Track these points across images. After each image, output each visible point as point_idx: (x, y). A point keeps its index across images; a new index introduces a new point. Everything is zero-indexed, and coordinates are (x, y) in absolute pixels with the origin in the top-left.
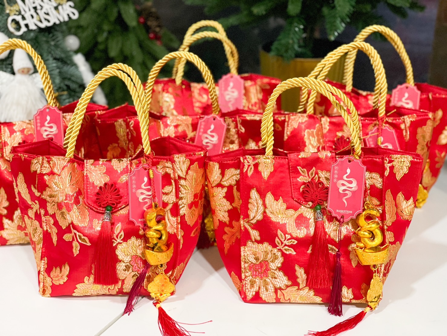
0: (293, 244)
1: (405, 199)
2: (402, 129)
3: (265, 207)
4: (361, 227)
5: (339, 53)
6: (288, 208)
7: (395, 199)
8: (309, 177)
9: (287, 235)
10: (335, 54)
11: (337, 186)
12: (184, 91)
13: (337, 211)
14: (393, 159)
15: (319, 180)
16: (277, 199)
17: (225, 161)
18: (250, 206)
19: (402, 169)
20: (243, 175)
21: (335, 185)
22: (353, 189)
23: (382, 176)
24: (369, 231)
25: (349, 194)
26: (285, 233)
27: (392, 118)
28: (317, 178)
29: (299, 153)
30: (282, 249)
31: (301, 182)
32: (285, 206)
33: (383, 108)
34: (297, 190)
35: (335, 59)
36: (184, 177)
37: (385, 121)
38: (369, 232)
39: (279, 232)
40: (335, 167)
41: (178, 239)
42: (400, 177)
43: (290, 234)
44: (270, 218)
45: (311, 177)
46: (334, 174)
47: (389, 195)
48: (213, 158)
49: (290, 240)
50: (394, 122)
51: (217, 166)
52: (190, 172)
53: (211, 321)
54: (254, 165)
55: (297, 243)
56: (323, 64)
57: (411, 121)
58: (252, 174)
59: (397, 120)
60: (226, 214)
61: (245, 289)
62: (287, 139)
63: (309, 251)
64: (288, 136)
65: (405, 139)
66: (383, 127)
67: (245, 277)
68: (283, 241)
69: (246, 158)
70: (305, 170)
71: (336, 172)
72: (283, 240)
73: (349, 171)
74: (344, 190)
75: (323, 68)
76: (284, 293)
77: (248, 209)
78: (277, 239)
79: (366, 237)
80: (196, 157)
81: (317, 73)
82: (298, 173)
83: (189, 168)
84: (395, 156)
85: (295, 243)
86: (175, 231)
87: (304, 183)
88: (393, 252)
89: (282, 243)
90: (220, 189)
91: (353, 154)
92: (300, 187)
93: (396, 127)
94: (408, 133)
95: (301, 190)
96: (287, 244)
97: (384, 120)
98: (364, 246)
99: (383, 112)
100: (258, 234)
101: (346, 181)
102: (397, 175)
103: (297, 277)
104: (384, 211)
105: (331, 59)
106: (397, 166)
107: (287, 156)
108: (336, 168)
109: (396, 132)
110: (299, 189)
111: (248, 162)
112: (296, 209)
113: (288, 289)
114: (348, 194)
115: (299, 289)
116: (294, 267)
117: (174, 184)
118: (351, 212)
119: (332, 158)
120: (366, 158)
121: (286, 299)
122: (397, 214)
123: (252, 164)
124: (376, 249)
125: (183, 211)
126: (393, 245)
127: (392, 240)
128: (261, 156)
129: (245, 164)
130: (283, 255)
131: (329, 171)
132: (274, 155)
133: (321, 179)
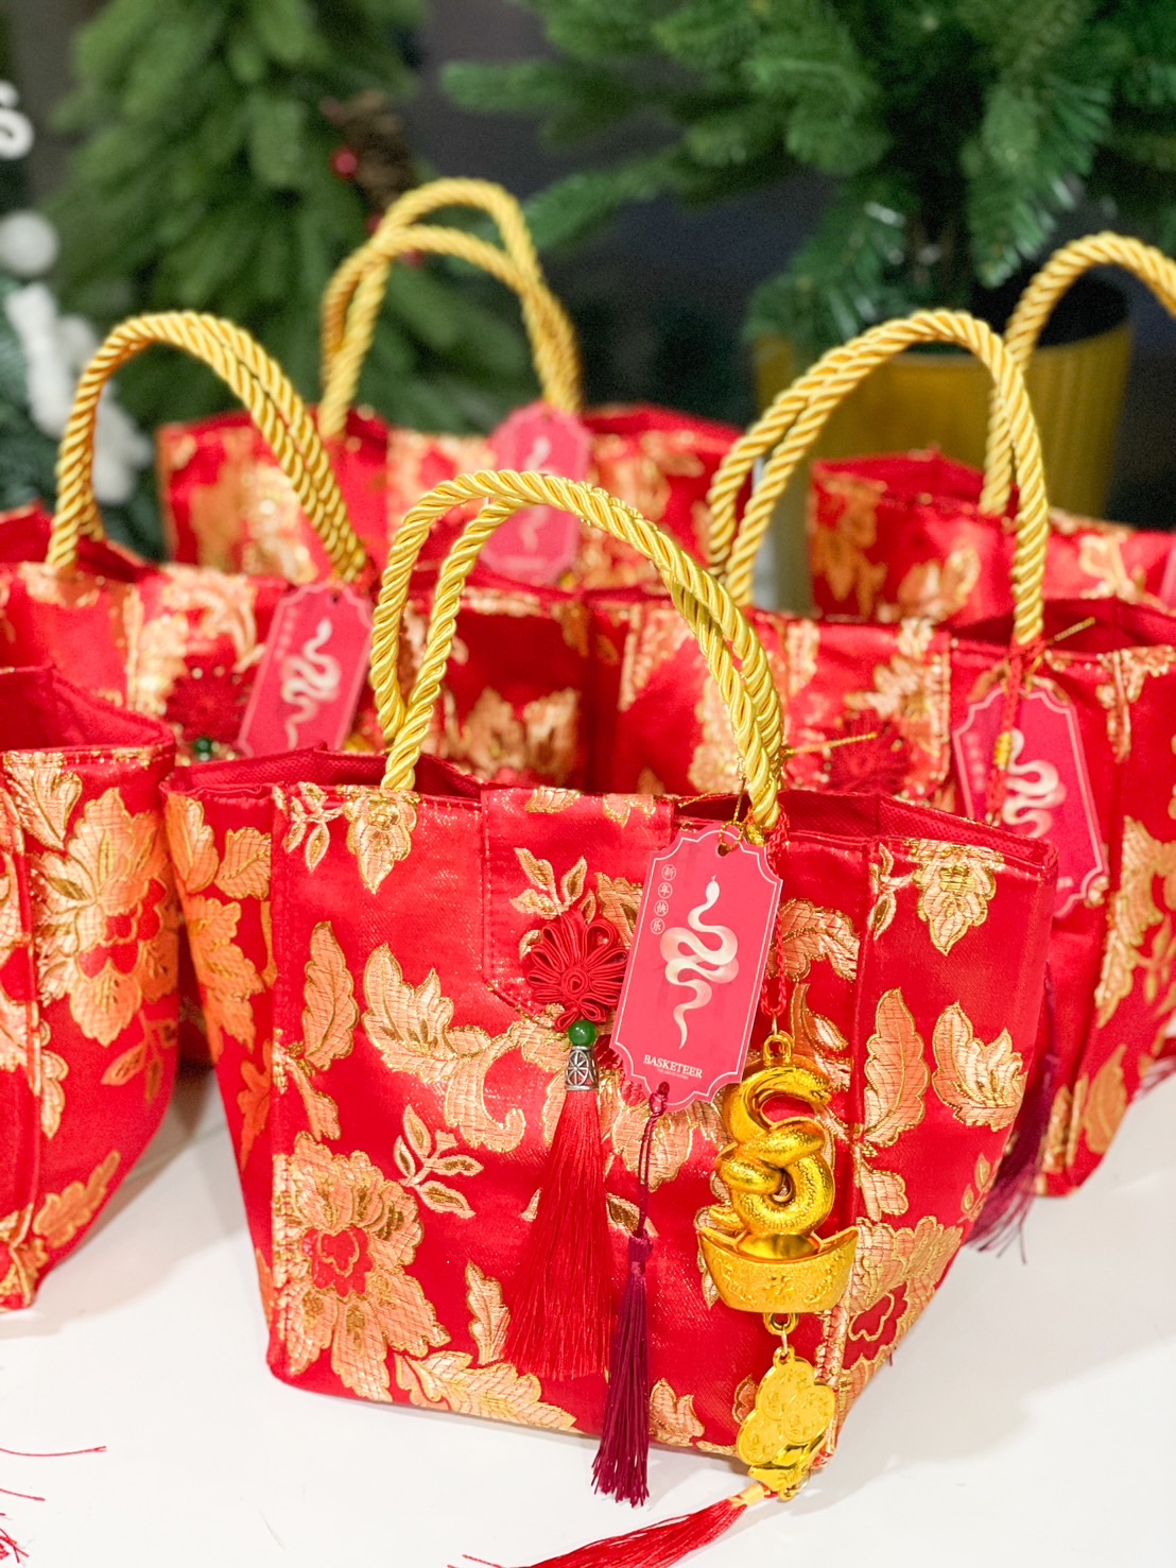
0: (466, 1173)
1: (975, 1036)
2: (1106, 706)
3: (363, 1007)
4: (739, 1143)
5: (863, 355)
6: (459, 1021)
7: (926, 1029)
8: (562, 900)
9: (439, 1135)
10: (849, 358)
11: (660, 954)
12: (352, 462)
13: (647, 1060)
14: (916, 860)
15: (598, 916)
16: (413, 979)
17: (221, 796)
18: (309, 994)
19: (958, 905)
20: (286, 866)
21: (653, 944)
22: (719, 973)
23: (859, 928)
24: (766, 1164)
25: (703, 995)
26: (435, 1124)
27: (1068, 656)
28: (593, 905)
29: (526, 792)
30: (418, 1188)
31: (527, 916)
32: (447, 1010)
33: (1030, 609)
34: (506, 949)
35: (845, 382)
36: (60, 845)
37: (1038, 662)
38: (764, 1169)
39: (411, 1120)
40: (664, 868)
41: (30, 1092)
42: (950, 937)
43: (455, 1132)
44: (381, 1053)
45: (569, 900)
46: (655, 897)
47: (891, 1009)
48: (200, 775)
49: (453, 1159)
50: (1075, 673)
51: (195, 811)
52: (83, 828)
53: (97, 1450)
54: (330, 824)
55: (480, 1175)
56: (798, 399)
57: (1148, 677)
58: (323, 864)
59: (1088, 666)
60: (246, 1011)
61: (286, 1330)
62: (636, 705)
63: (529, 1215)
64: (637, 692)
65: (1115, 749)
66: (1029, 688)
67: (288, 1282)
68: (423, 1160)
69: (298, 794)
70: (546, 864)
71: (665, 890)
72: (422, 1153)
73: (713, 892)
74: (686, 975)
75: (799, 412)
76: (422, 1373)
77: (303, 1005)
78: (400, 1147)
79: (755, 1193)
80: (113, 769)
81: (771, 437)
82: (519, 880)
83: (77, 812)
84: (922, 848)
85: (471, 1173)
86: (22, 1058)
87: (538, 923)
88: (903, 1260)
89: (419, 1166)
90: (213, 903)
91: (740, 819)
92: (522, 936)
93: (1080, 692)
94: (1128, 728)
95: (525, 949)
96: (441, 1172)
97: (1033, 660)
98: (741, 1225)
99: (1032, 624)
100: (335, 1114)
101: (697, 933)
102: (933, 932)
103: (470, 1317)
104: (860, 1081)
105: (831, 378)
106: (931, 892)
107: (477, 798)
108: (668, 871)
109: (1081, 715)
110: (517, 944)
111: (308, 811)
112: (495, 1028)
113: (435, 1359)
114: (698, 991)
115: (474, 1365)
116: (463, 1273)
117: (11, 868)
118: (699, 1074)
119: (658, 825)
120: (801, 840)
121: (430, 1396)
122: (929, 1095)
123: (322, 822)
124: (798, 1246)
125: (62, 980)
126: (901, 1231)
127: (898, 1207)
128: (364, 789)
129: (294, 817)
130: (424, 1213)
131: (636, 879)
132: (417, 788)
133: (608, 914)
